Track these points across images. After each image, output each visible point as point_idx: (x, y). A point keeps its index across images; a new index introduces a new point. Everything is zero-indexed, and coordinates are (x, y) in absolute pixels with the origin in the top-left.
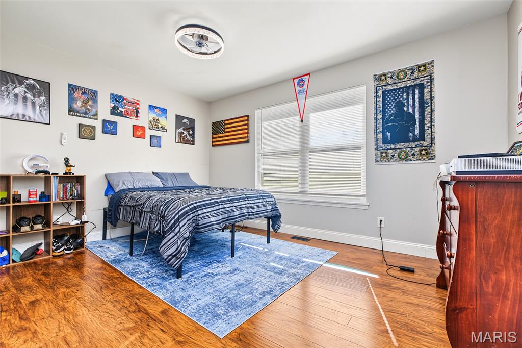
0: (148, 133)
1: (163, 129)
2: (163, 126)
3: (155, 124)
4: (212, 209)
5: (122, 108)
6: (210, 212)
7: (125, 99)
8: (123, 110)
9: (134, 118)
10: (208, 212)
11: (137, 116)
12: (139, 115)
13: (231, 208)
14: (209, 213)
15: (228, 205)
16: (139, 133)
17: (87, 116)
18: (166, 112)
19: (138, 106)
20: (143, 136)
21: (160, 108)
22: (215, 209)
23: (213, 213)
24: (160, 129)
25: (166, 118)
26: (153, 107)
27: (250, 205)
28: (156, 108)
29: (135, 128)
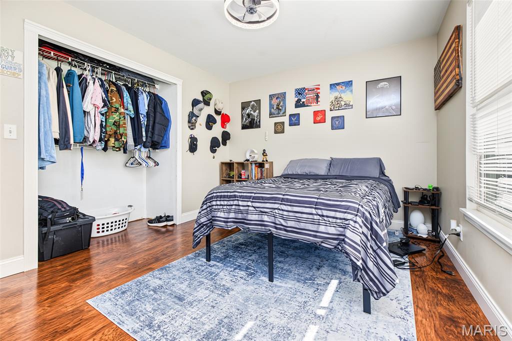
0: (329, 115)
1: (348, 106)
2: (348, 102)
3: (336, 103)
4: (226, 203)
5: (304, 98)
6: (222, 205)
7: (306, 89)
8: (304, 100)
9: (315, 104)
10: (220, 205)
11: (318, 101)
12: (319, 100)
13: (246, 208)
14: (221, 207)
15: (245, 203)
16: (318, 119)
17: (279, 115)
18: (352, 84)
19: (318, 91)
20: (323, 121)
21: (343, 83)
22: (229, 204)
23: (225, 207)
24: (343, 107)
25: (352, 91)
26: (334, 84)
27: (281, 212)
28: (338, 84)
29: (316, 113)
